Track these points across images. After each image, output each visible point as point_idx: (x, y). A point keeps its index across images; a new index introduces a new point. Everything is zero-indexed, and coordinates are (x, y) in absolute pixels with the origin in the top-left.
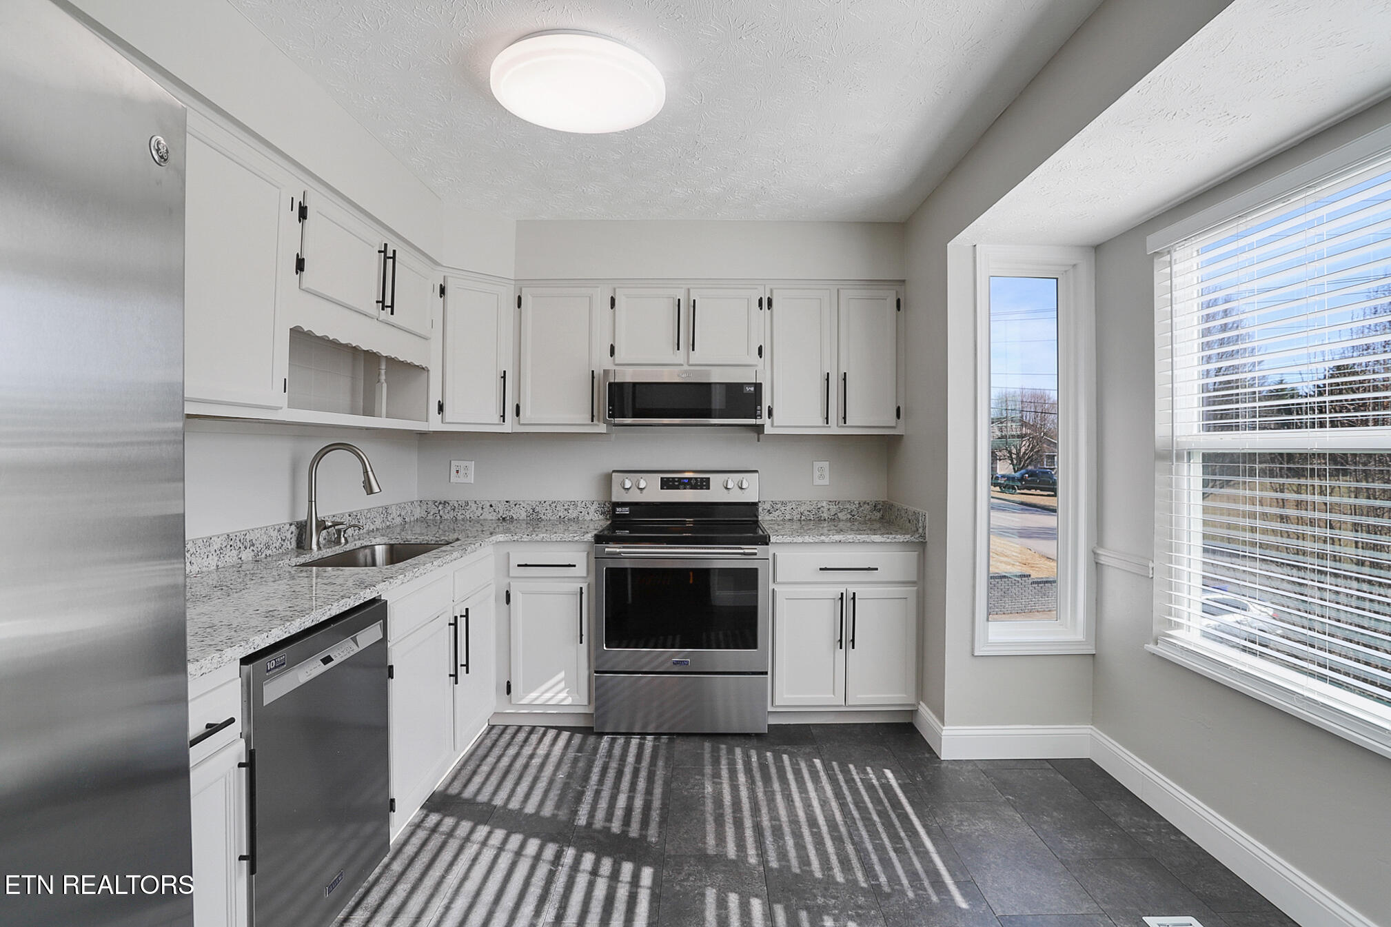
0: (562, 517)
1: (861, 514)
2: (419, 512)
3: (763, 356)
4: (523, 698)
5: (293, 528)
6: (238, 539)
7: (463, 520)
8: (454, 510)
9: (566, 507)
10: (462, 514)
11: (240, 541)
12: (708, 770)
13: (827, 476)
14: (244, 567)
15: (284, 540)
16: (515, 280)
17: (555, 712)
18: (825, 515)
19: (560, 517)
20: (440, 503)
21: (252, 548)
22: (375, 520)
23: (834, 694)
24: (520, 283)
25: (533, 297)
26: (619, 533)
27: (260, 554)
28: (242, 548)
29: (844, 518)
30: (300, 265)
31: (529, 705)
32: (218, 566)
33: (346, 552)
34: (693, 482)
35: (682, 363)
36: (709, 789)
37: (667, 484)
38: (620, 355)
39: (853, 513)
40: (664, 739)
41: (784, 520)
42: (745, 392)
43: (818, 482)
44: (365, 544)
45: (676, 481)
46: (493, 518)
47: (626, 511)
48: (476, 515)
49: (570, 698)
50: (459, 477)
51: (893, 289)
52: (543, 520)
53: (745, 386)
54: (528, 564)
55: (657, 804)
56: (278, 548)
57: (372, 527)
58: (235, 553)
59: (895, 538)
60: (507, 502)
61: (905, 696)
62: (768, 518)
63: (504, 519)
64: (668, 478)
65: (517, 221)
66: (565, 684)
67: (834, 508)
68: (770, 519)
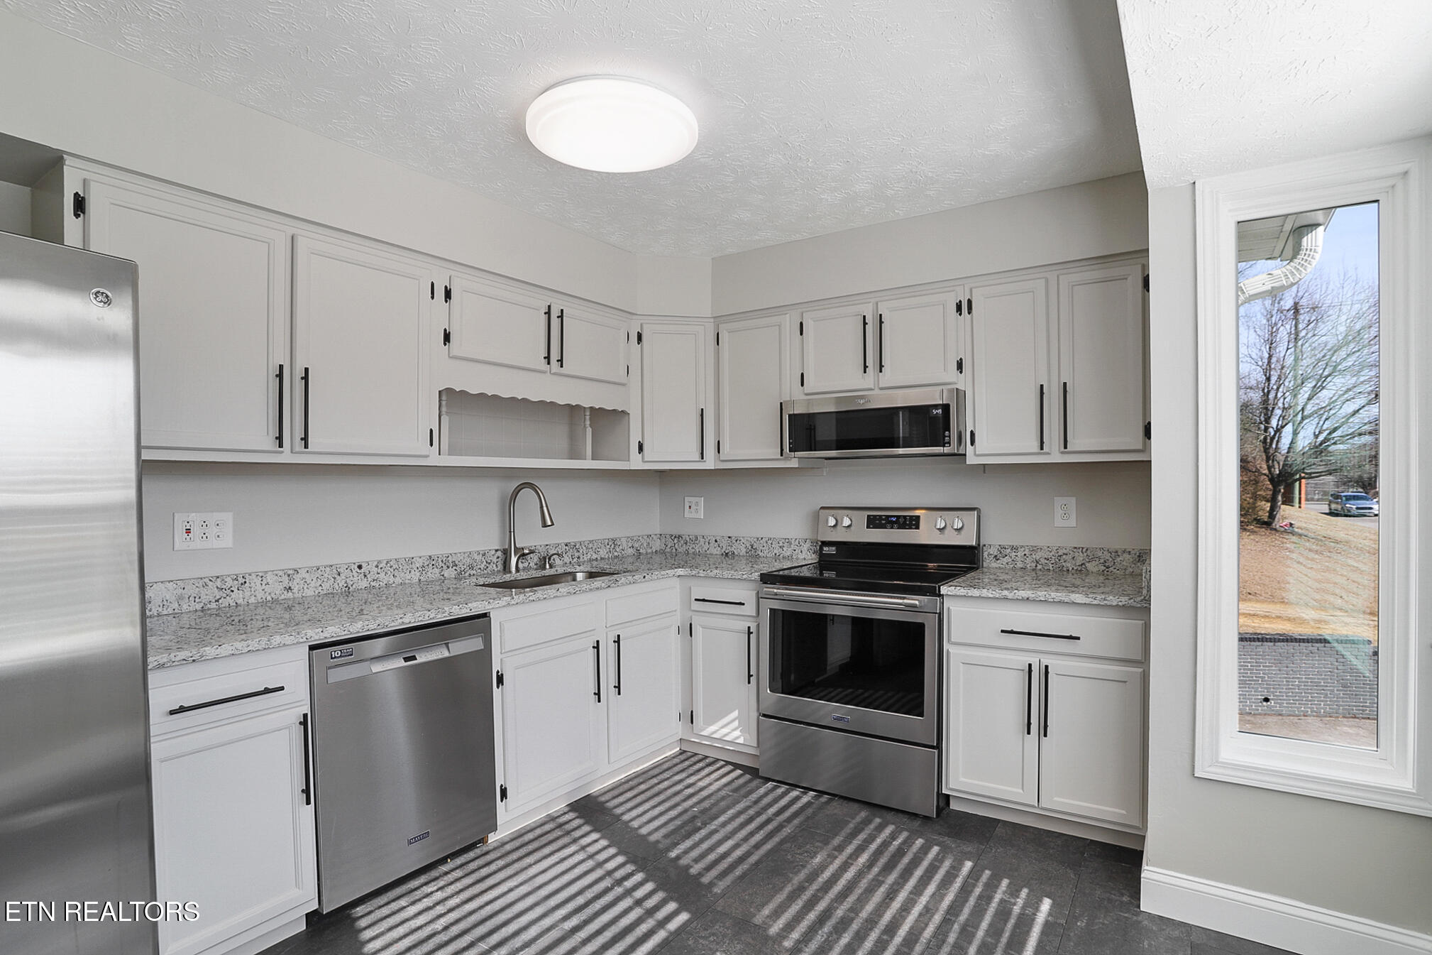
0: (778, 554)
1: (1118, 566)
2: (657, 545)
3: (964, 369)
4: (704, 730)
5: (499, 553)
6: (440, 560)
7: (693, 553)
8: (686, 543)
9: (781, 544)
10: (693, 548)
11: (442, 561)
12: (836, 841)
13: (1074, 516)
14: (446, 582)
15: (489, 563)
16: (714, 317)
17: (731, 748)
18: (1069, 565)
19: (776, 554)
20: (675, 537)
21: (454, 568)
22: (599, 550)
23: (1023, 789)
24: (718, 319)
25: (729, 332)
26: (826, 574)
27: (463, 573)
28: (445, 567)
29: (1095, 570)
30: (447, 338)
31: (708, 737)
32: (420, 580)
33: (544, 576)
34: (901, 520)
35: (873, 387)
36: (818, 859)
37: (873, 522)
38: (810, 384)
39: (1107, 564)
40: (825, 798)
41: (1014, 569)
42: (931, 415)
43: (1059, 522)
44: (569, 570)
45: (883, 520)
46: (718, 553)
47: (832, 550)
48: (704, 550)
49: (742, 738)
50: (691, 512)
51: (1137, 264)
52: (760, 557)
53: (931, 409)
54: (706, 599)
55: (753, 859)
56: (482, 569)
57: (595, 556)
58: (437, 571)
59: (1105, 600)
60: (729, 537)
61: (1124, 812)
62: (994, 565)
63: (727, 554)
64: (875, 516)
65: (713, 259)
66: (739, 722)
67: (1080, 558)
68: (997, 566)
